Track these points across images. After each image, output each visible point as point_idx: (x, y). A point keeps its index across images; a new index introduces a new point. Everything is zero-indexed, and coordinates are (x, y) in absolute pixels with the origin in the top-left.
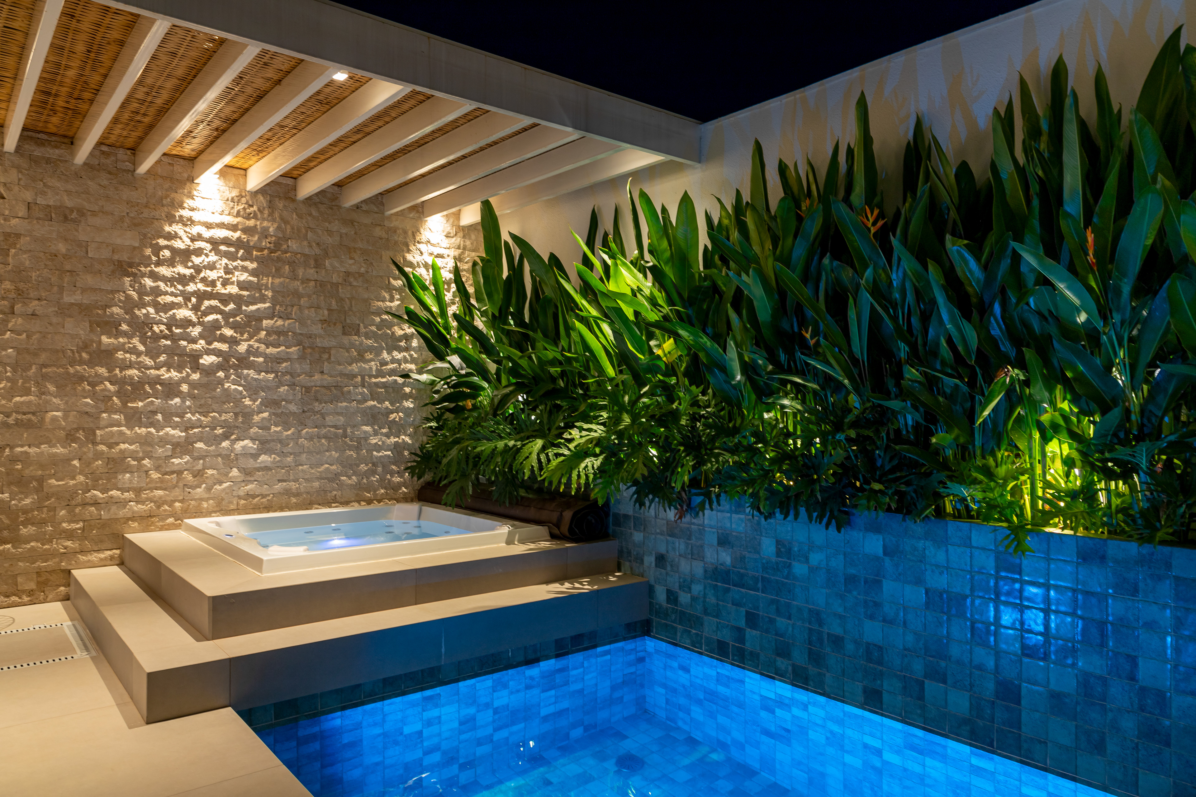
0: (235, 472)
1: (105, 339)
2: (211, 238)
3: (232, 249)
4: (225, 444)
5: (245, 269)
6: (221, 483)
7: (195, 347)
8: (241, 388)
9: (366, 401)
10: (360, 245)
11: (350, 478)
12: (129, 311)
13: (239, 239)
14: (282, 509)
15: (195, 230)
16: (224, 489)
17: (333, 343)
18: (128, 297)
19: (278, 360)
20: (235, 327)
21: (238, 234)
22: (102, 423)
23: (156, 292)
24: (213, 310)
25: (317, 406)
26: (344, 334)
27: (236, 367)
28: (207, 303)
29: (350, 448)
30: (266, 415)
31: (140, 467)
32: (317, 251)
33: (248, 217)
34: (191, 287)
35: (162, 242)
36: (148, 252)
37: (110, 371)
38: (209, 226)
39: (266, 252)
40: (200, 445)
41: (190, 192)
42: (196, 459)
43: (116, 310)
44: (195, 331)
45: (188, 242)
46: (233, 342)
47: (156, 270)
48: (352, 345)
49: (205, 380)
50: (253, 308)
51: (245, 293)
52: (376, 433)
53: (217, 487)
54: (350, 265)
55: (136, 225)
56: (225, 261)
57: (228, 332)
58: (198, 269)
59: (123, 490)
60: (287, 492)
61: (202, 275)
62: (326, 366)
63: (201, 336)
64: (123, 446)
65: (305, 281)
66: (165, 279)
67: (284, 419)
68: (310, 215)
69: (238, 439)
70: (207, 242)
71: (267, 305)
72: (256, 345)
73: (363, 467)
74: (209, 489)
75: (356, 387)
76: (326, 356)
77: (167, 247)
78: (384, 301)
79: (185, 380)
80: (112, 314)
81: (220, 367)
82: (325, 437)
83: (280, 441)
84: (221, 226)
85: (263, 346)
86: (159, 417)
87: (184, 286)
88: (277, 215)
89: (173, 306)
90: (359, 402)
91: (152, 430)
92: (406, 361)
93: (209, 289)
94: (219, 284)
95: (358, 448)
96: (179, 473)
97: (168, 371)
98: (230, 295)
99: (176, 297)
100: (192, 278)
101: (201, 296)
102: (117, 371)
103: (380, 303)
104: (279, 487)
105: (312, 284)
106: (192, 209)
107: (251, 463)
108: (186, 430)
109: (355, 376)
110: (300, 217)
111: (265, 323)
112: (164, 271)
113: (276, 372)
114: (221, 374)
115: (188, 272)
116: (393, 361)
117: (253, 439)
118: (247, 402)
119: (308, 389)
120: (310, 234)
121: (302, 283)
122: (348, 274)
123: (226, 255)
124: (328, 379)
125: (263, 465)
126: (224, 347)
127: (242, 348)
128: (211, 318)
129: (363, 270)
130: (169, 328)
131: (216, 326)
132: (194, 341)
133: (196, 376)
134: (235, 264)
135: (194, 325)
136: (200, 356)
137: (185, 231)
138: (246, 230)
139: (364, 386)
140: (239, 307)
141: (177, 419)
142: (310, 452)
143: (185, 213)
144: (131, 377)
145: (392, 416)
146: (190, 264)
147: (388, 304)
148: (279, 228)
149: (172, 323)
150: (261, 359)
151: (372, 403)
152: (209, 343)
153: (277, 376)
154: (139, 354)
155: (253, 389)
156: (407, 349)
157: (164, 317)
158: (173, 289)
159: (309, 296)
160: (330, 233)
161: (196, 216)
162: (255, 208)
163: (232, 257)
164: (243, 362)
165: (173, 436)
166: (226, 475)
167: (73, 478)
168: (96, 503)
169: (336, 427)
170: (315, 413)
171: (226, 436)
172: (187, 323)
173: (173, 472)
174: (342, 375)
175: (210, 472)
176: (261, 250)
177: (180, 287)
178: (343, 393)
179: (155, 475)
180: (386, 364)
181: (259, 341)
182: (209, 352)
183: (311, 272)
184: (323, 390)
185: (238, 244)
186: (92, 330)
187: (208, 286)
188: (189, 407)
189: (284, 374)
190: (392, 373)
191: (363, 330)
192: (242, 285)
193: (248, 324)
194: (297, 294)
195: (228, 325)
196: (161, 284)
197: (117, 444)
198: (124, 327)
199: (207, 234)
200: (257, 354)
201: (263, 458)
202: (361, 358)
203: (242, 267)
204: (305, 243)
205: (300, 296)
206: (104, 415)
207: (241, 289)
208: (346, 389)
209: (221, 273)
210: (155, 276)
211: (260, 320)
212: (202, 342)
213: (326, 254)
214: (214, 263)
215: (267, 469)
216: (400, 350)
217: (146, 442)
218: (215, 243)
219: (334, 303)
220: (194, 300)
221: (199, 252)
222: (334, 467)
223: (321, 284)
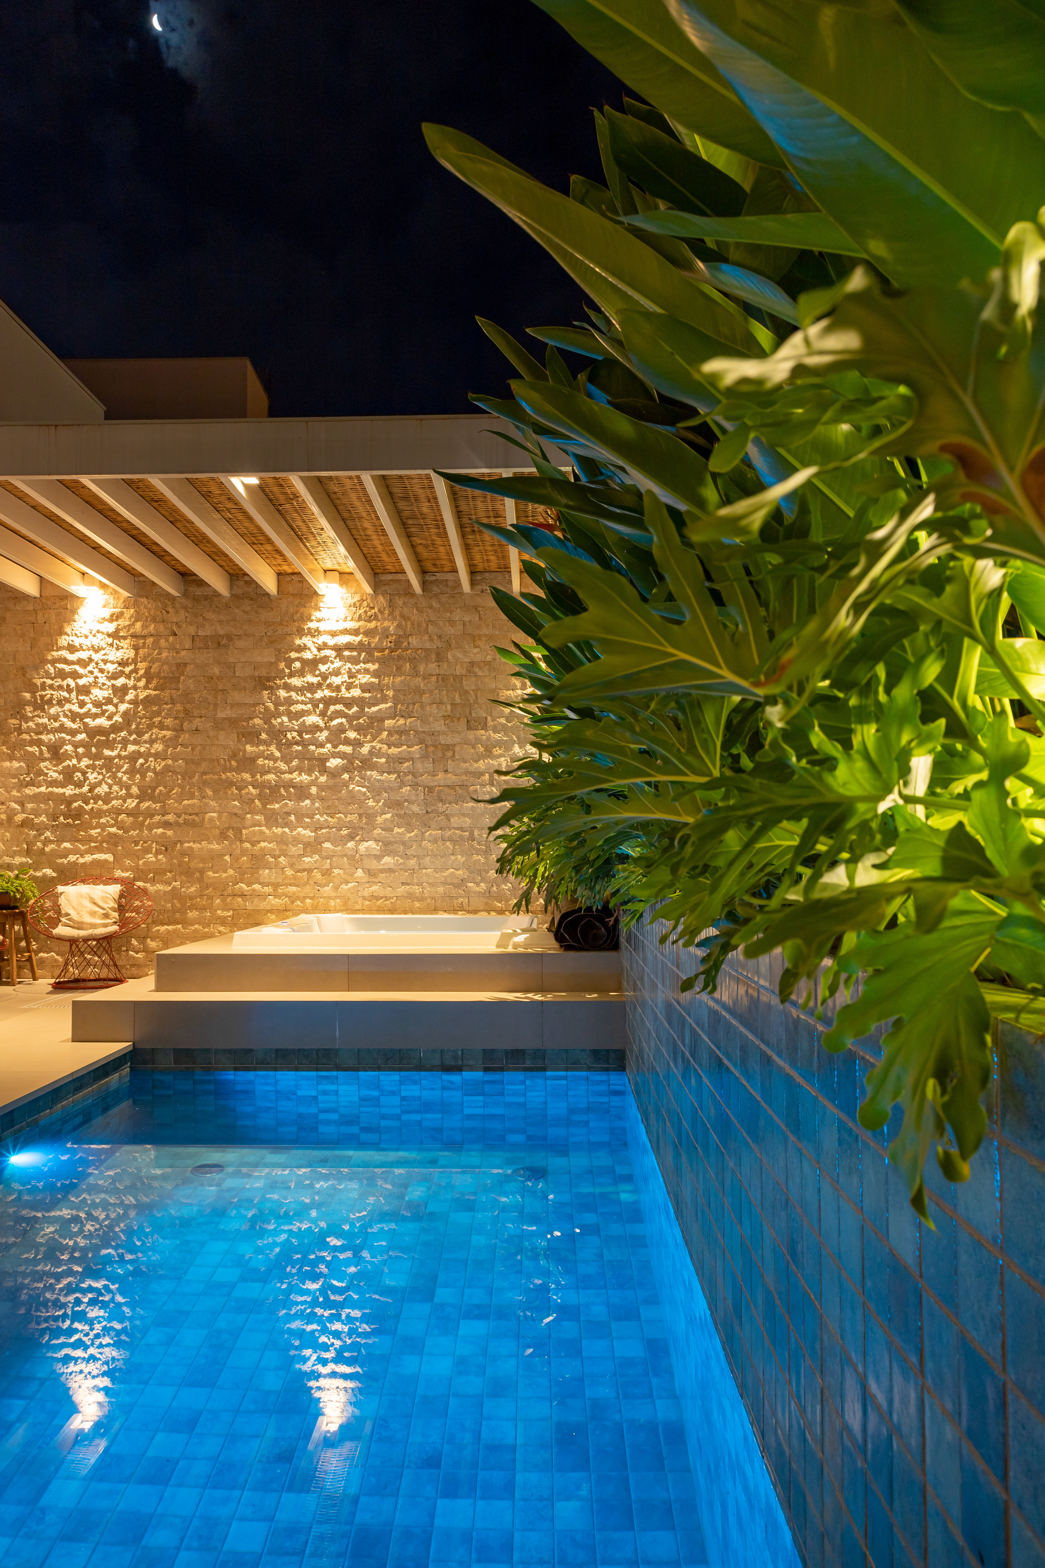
0: (360, 873)
1: (249, 748)
2: (336, 645)
3: (355, 653)
4: (351, 844)
5: (367, 671)
6: (347, 882)
7: (322, 750)
8: (364, 790)
11: (477, 884)
12: (267, 721)
13: (361, 642)
15: (320, 640)
16: (349, 889)
17: (457, 739)
18: (267, 709)
19: (400, 760)
20: (359, 729)
21: (360, 638)
22: (247, 823)
23: (289, 702)
25: (441, 807)
26: (469, 728)
27: (361, 769)
28: (332, 708)
29: (478, 851)
30: (388, 816)
31: (277, 864)
32: (439, 644)
33: (369, 620)
34: (319, 695)
35: (293, 655)
36: (282, 665)
37: (253, 776)
38: (333, 634)
39: (388, 652)
40: (327, 845)
41: (316, 605)
42: (324, 858)
43: (257, 721)
44: (323, 736)
45: (316, 651)
46: (357, 744)
47: (289, 681)
48: (479, 740)
49: (332, 782)
50: (374, 709)
51: (367, 695)
53: (344, 886)
54: (475, 654)
55: (272, 642)
56: (349, 665)
57: (352, 735)
58: (324, 677)
59: (263, 884)
61: (328, 682)
62: (450, 765)
63: (328, 740)
64: (263, 844)
65: (427, 676)
66: (296, 689)
67: (406, 820)
69: (363, 840)
70: (332, 649)
71: (389, 704)
72: (379, 746)
74: (336, 888)
75: (484, 786)
76: (450, 754)
77: (298, 659)
79: (313, 783)
80: (254, 725)
81: (345, 769)
82: (451, 840)
83: (404, 843)
84: (345, 632)
85: (385, 747)
86: (293, 818)
87: (312, 694)
88: (397, 613)
89: (303, 713)
91: (287, 830)
93: (334, 694)
94: (343, 689)
96: (309, 871)
97: (300, 774)
98: (353, 698)
99: (306, 704)
100: (319, 686)
101: (328, 702)
102: (258, 776)
103: (508, 693)
104: (402, 890)
105: (434, 679)
106: (319, 621)
107: (373, 864)
108: (316, 830)
109: (482, 774)
110: (420, 611)
111: (389, 723)
112: (296, 681)
113: (398, 773)
114: (346, 776)
115: (315, 680)
117: (376, 840)
118: (371, 803)
119: (431, 789)
120: (431, 628)
121: (424, 679)
122: (473, 664)
123: (351, 660)
124: (451, 778)
125: (386, 867)
126: (348, 749)
127: (365, 750)
128: (336, 722)
129: (489, 658)
130: (300, 735)
131: (341, 729)
132: (322, 745)
133: (323, 779)
134: (358, 667)
135: (321, 730)
136: (327, 760)
137: (314, 643)
138: (368, 633)
139: (492, 785)
140: (362, 709)
141: (307, 820)
142: (434, 855)
143: (312, 625)
144: (269, 782)
146: (317, 672)
148: (400, 626)
149: (303, 729)
150: (383, 760)
152: (335, 747)
153: (399, 776)
154: (275, 760)
155: (376, 790)
157: (296, 724)
158: (303, 698)
159: (431, 692)
161: (322, 626)
162: (376, 611)
163: (355, 661)
164: (367, 763)
165: (304, 835)
166: (352, 875)
167: (225, 872)
168: (243, 895)
169: (461, 829)
170: (439, 814)
171: (351, 837)
172: (316, 728)
173: (304, 870)
174: (467, 773)
175: (336, 871)
176: (383, 650)
177: (309, 695)
178: (468, 793)
179: (289, 872)
181: (381, 742)
182: (334, 755)
183: (433, 666)
184: (446, 790)
185: (360, 647)
186: (239, 741)
187: (333, 691)
188: (318, 809)
189: (406, 774)
191: (490, 723)
192: (364, 688)
193: (370, 726)
194: (418, 691)
195: (352, 728)
196: (293, 694)
197: (259, 842)
198: (264, 736)
199: (331, 641)
200: (379, 754)
201: (387, 860)
202: (488, 754)
203: (364, 669)
204: (427, 638)
205: (422, 693)
206: (248, 816)
207: (363, 691)
208: (471, 788)
209: (345, 677)
210: (288, 687)
211: (382, 720)
212: (329, 746)
213: (449, 646)
214: (339, 668)
215: (391, 871)
217: (281, 840)
218: (340, 649)
219: (457, 696)
220: (321, 706)
221: (325, 660)
222: (460, 872)
223: (443, 679)
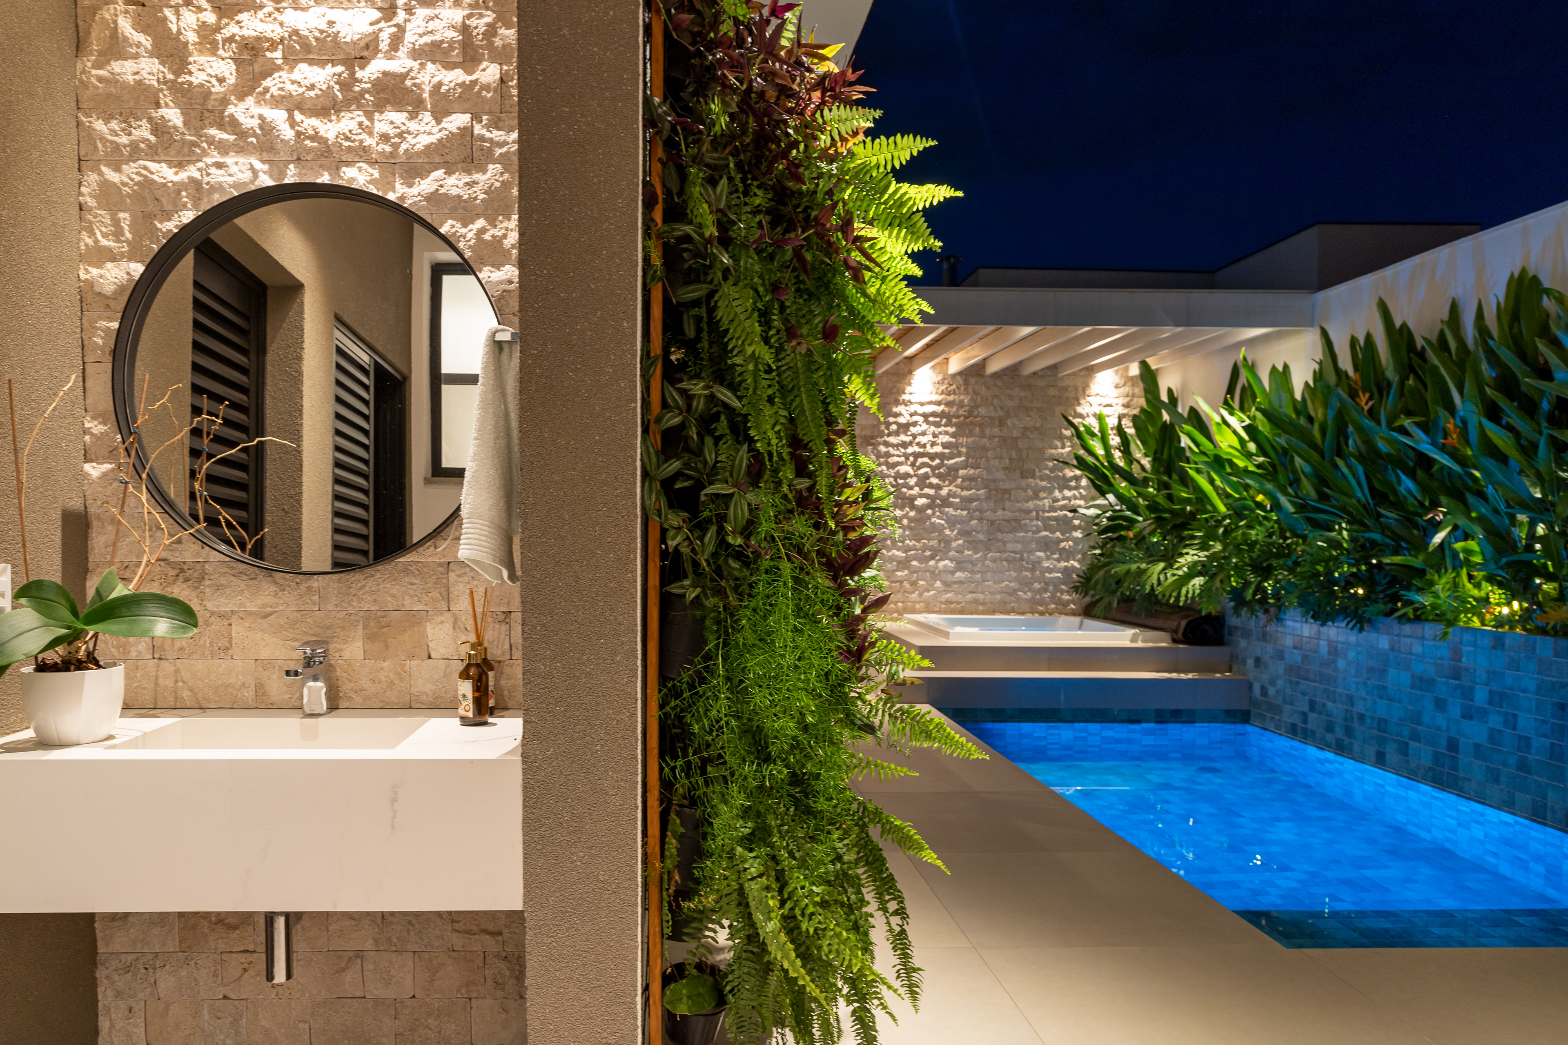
0: (938, 584)
2: (923, 413)
3: (938, 420)
4: (932, 563)
5: (946, 433)
6: (929, 591)
7: (912, 492)
8: (943, 522)
9: (1040, 531)
10: (1036, 404)
11: (1025, 593)
13: (943, 411)
14: (972, 613)
15: (912, 408)
16: (931, 596)
17: (1013, 485)
19: (970, 500)
20: (940, 476)
21: (942, 408)
23: (888, 455)
24: (924, 465)
25: (1000, 536)
26: (1023, 477)
27: (940, 506)
28: (920, 460)
29: (1026, 569)
30: (961, 542)
32: (1001, 413)
33: (949, 394)
34: (910, 450)
35: (891, 419)
36: (882, 427)
38: (922, 404)
39: (962, 419)
40: (914, 563)
41: (909, 382)
42: (912, 573)
44: (912, 481)
45: (908, 417)
47: (887, 439)
48: (1029, 486)
49: (919, 516)
50: (952, 461)
51: (947, 451)
52: (1048, 558)
53: (926, 594)
54: (1028, 422)
56: (933, 428)
57: (934, 481)
58: (914, 436)
60: (976, 601)
61: (917, 440)
62: (1007, 504)
63: (917, 484)
65: (991, 438)
66: (893, 446)
67: (973, 545)
68: (996, 385)
69: (941, 560)
70: (920, 416)
71: (963, 459)
72: (954, 489)
73: (1037, 586)
74: (921, 595)
75: (1031, 520)
76: (1007, 496)
77: (894, 423)
78: (1056, 448)
79: (905, 516)
81: (928, 506)
82: (1006, 560)
83: (971, 562)
84: (931, 403)
85: (959, 490)
86: (889, 542)
87: (905, 448)
88: (970, 389)
89: (898, 464)
90: (1034, 532)
92: (1075, 498)
93: (921, 450)
94: (928, 446)
95: (1033, 570)
98: (936, 453)
99: (900, 457)
100: (911, 443)
101: (917, 455)
103: (1053, 451)
104: (970, 597)
105: (997, 440)
106: (911, 394)
107: (949, 578)
108: (906, 552)
109: (1030, 511)
110: (988, 388)
111: (962, 472)
112: (893, 440)
113: (968, 510)
114: (929, 512)
115: (907, 439)
116: (1064, 498)
117: (951, 560)
118: (947, 532)
119: (992, 523)
120: (995, 401)
121: (989, 439)
122: (1026, 429)
123: (934, 424)
124: (1008, 514)
125: (958, 580)
126: (931, 492)
127: (944, 492)
128: (923, 471)
129: (1038, 425)
130: (896, 480)
131: (926, 476)
132: (911, 488)
133: (912, 514)
134: (940, 430)
135: (911, 476)
136: (915, 499)
137: (906, 410)
138: (948, 404)
139: (1038, 519)
140: (942, 462)
142: (994, 572)
143: (905, 397)
145: (1063, 544)
146: (909, 433)
147: (1060, 451)
148: (972, 399)
149: (898, 476)
150: (958, 500)
151: (1045, 533)
152: (921, 489)
153: (969, 513)
155: (952, 522)
156: (1076, 488)
157: (892, 472)
159: (994, 450)
160: (1011, 397)
161: (913, 398)
162: (954, 386)
163: (937, 425)
164: (945, 502)
166: (933, 585)
169: (1014, 552)
170: (998, 541)
171: (932, 557)
172: (907, 476)
174: (1020, 510)
175: (921, 583)
176: (959, 417)
177: (902, 450)
178: (1020, 525)
180: (1058, 501)
181: (956, 486)
182: (921, 496)
183: (996, 430)
184: (1005, 523)
185: (942, 415)
187: (921, 448)
188: (908, 536)
189: (975, 511)
190: (1063, 508)
191: (1038, 473)
192: (945, 445)
193: (948, 474)
194: (985, 449)
195: (934, 475)
196: (890, 449)
199: (921, 410)
200: (955, 496)
201: (958, 574)
202: (1036, 497)
203: (945, 431)
204: (992, 408)
205: (987, 450)
207: (944, 448)
208: (1023, 522)
209: (930, 438)
210: (887, 444)
211: (957, 470)
212: (917, 489)
213: (1008, 415)
214: (925, 431)
215: (961, 582)
216: (1070, 488)
218: (925, 416)
219: (1014, 453)
220: (911, 459)
221: (915, 424)
222: (1012, 584)
223: (1004, 439)
